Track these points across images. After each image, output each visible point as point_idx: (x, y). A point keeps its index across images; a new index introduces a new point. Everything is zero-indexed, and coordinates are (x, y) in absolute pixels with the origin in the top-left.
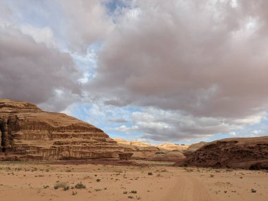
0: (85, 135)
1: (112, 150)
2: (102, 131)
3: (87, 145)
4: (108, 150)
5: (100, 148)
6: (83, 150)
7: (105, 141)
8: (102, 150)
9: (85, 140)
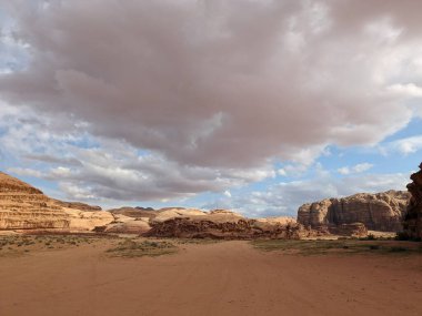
0: (15, 197)
1: (55, 219)
2: (41, 192)
3: (19, 210)
4: (50, 218)
5: (37, 214)
6: (12, 218)
7: (45, 206)
8: (39, 218)
9: (15, 204)
